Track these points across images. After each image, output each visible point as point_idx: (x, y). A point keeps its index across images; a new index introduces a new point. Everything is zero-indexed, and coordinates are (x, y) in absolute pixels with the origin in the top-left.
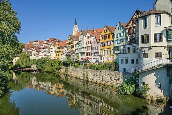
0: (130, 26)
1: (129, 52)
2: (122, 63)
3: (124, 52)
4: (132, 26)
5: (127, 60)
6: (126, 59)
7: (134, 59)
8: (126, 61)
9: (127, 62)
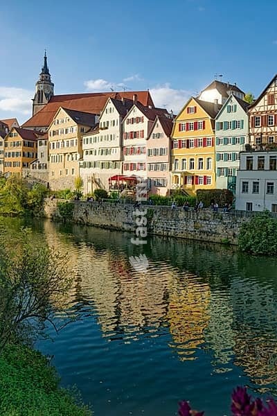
0: (257, 109)
1: (261, 167)
2: (243, 191)
3: (249, 167)
4: (262, 109)
5: (256, 184)
6: (254, 183)
7: (272, 184)
8: (254, 187)
9: (256, 190)
